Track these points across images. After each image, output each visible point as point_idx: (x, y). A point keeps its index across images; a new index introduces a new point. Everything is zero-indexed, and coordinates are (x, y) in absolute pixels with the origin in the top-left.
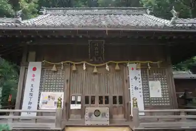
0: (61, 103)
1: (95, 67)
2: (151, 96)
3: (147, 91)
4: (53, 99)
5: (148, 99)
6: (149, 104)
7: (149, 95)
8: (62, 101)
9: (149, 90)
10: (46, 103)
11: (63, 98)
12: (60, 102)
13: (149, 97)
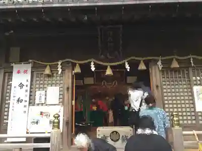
0: (59, 123)
1: (109, 67)
2: (197, 110)
3: (191, 102)
4: (48, 115)
5: (193, 114)
6: (194, 122)
7: (194, 107)
8: (61, 119)
9: (193, 99)
10: (37, 123)
11: (61, 114)
12: (56, 121)
13: (194, 111)
